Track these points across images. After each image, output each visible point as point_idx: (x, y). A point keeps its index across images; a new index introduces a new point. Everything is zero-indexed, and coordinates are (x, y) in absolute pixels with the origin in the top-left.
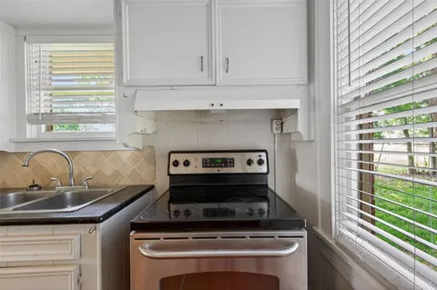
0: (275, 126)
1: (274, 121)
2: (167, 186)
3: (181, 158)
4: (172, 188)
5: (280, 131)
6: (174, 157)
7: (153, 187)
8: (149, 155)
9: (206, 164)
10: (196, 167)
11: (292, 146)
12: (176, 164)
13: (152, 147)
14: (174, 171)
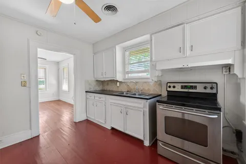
0: (224, 70)
1: (224, 68)
2: (166, 94)
3: (172, 85)
4: (168, 96)
5: (228, 73)
6: (169, 84)
7: (161, 95)
8: (160, 83)
9: (182, 87)
10: (178, 88)
11: (239, 81)
12: (170, 87)
13: (160, 81)
14: (169, 89)
